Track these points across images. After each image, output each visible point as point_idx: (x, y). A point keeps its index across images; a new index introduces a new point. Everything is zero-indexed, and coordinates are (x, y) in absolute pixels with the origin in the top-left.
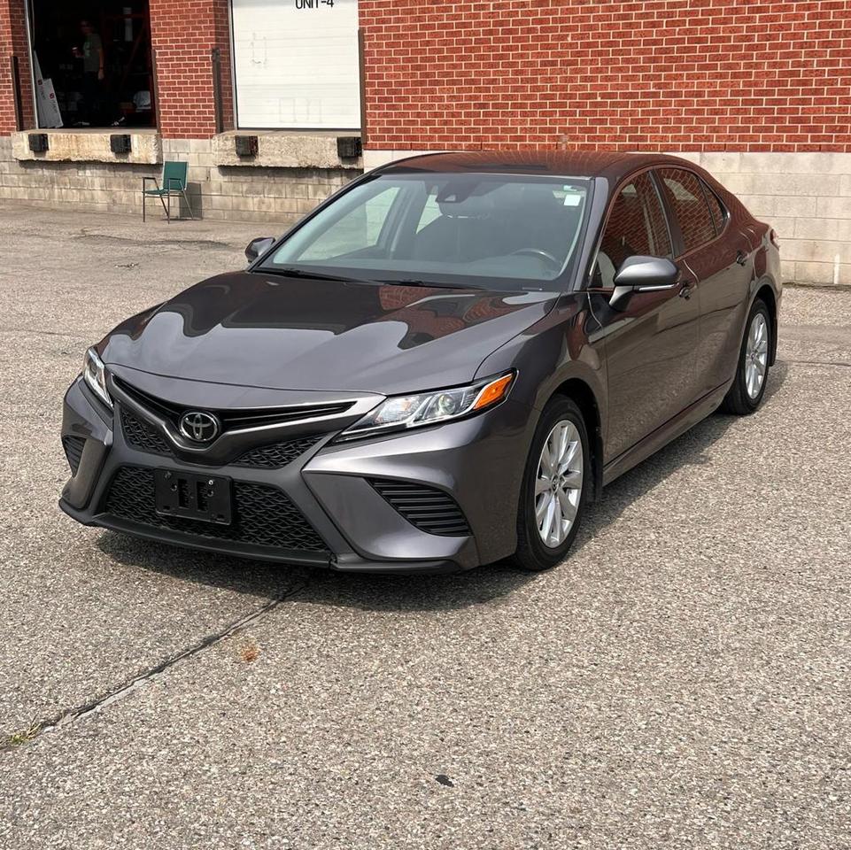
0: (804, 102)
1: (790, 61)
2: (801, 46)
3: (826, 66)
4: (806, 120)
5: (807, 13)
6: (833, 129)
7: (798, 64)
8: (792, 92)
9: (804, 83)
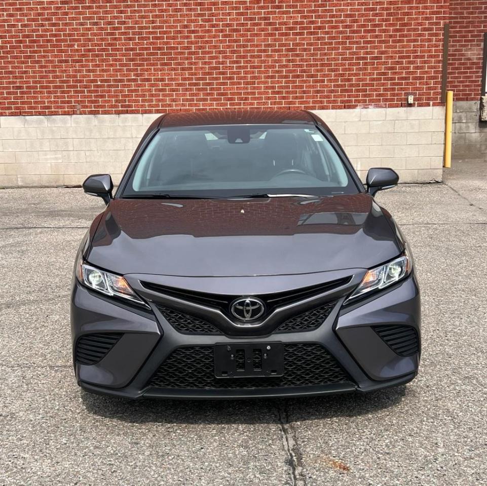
0: (224, 84)
1: (214, 61)
2: (220, 52)
3: (234, 64)
4: (226, 94)
5: (221, 34)
6: (241, 99)
7: (219, 63)
8: (217, 79)
9: (223, 73)
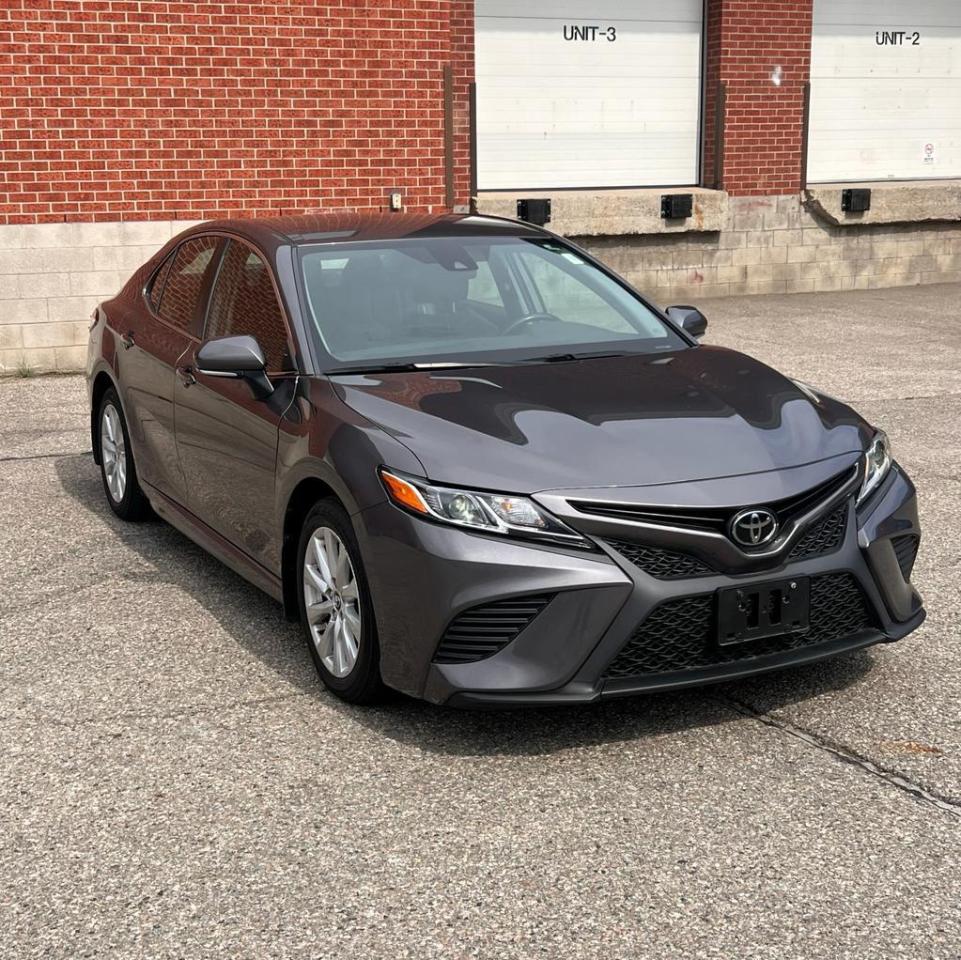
0: (39, 166)
1: (16, 120)
2: (27, 103)
3: (59, 126)
4: (44, 187)
5: (28, 66)
6: (77, 197)
7: (27, 124)
8: (22, 156)
9: (37, 145)
